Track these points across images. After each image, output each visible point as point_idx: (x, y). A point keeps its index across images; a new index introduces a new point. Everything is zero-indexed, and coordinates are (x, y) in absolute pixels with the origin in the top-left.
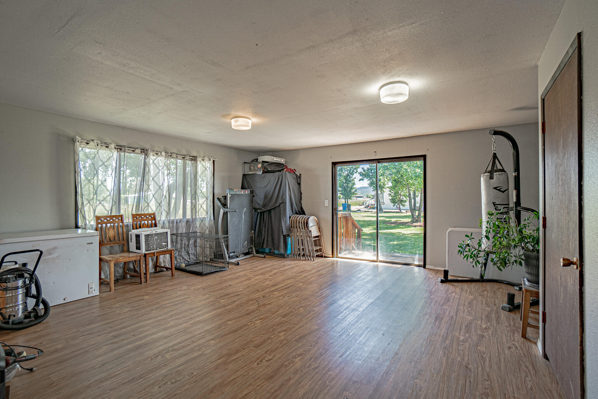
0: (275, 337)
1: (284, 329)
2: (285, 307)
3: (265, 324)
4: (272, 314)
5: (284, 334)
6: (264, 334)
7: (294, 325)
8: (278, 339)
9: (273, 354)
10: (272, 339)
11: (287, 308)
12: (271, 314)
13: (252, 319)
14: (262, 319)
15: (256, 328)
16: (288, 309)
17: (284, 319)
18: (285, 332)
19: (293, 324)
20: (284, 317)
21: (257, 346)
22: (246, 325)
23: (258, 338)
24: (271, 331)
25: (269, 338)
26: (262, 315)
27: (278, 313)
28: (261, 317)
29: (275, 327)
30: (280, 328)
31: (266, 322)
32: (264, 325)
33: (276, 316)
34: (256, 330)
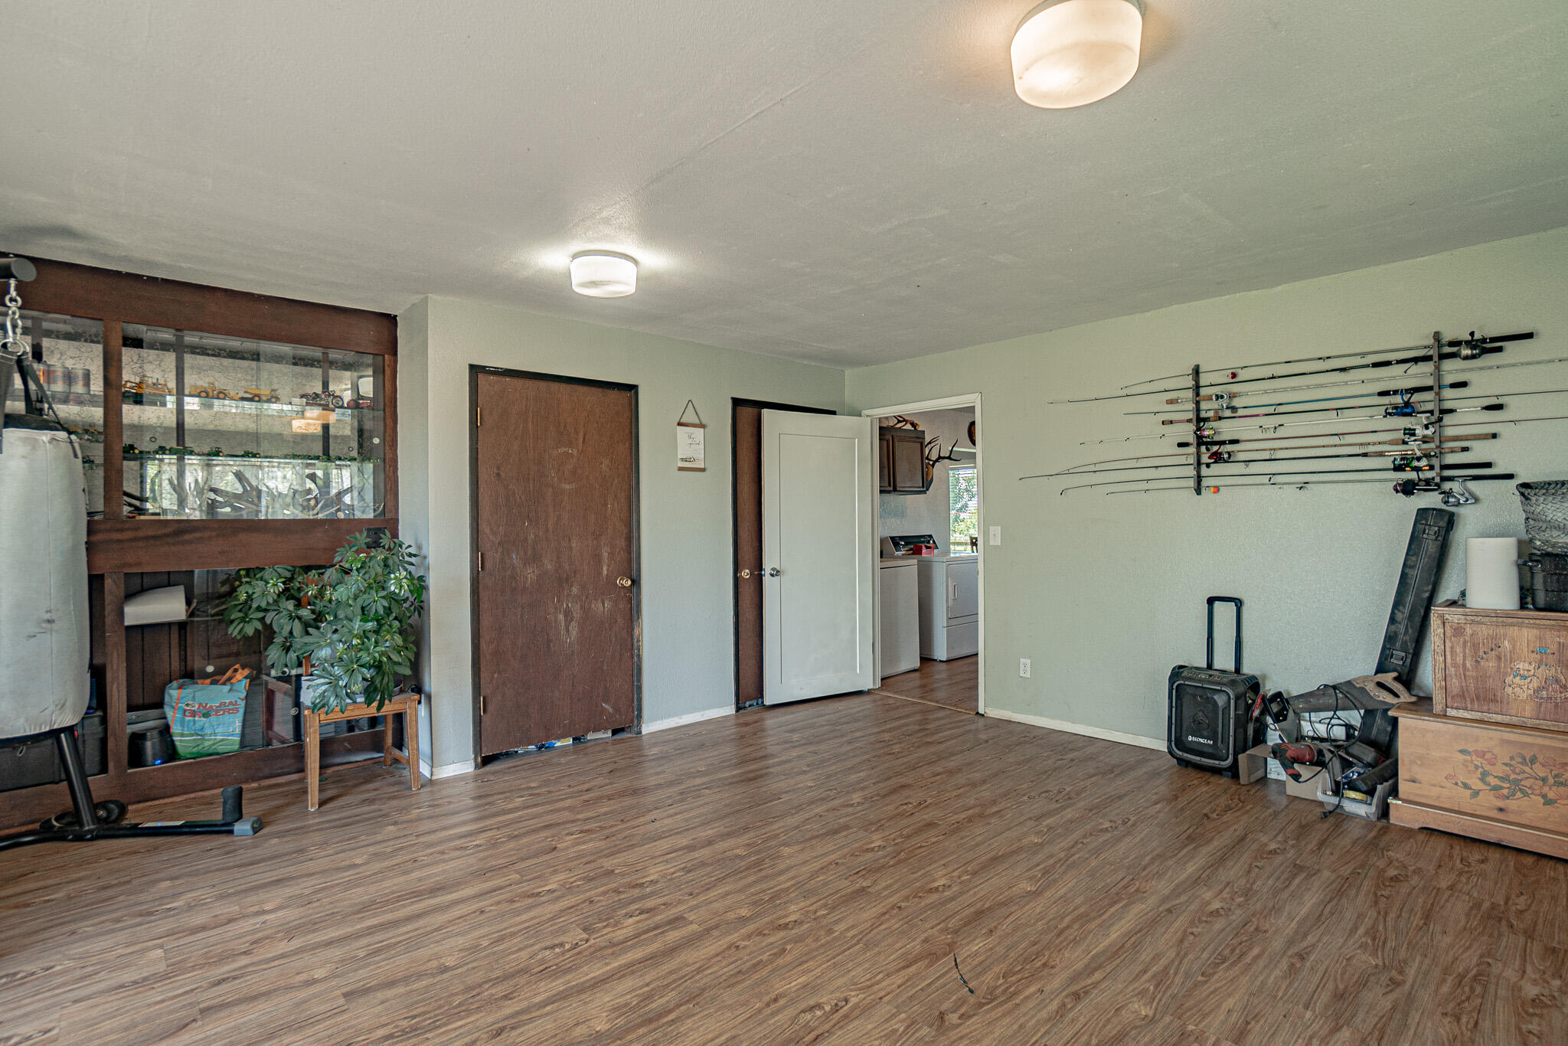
0: (894, 840)
1: (870, 855)
2: (850, 934)
3: (919, 874)
4: (900, 907)
5: (872, 842)
6: (921, 847)
7: (840, 861)
8: (887, 833)
9: (898, 811)
10: (901, 836)
11: (841, 927)
12: (903, 905)
13: (961, 894)
14: (931, 891)
15: (943, 862)
16: (840, 920)
17: (865, 884)
18: (868, 847)
19: (843, 864)
20: (863, 889)
21: (931, 825)
22: (975, 873)
23: (934, 840)
24: (902, 851)
25: (908, 837)
26: (931, 906)
27: (879, 909)
28: (935, 897)
29: (891, 863)
30: (878, 859)
31: (917, 880)
32: (922, 872)
33: (887, 897)
34: (942, 858)
